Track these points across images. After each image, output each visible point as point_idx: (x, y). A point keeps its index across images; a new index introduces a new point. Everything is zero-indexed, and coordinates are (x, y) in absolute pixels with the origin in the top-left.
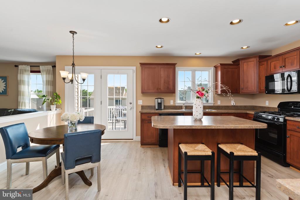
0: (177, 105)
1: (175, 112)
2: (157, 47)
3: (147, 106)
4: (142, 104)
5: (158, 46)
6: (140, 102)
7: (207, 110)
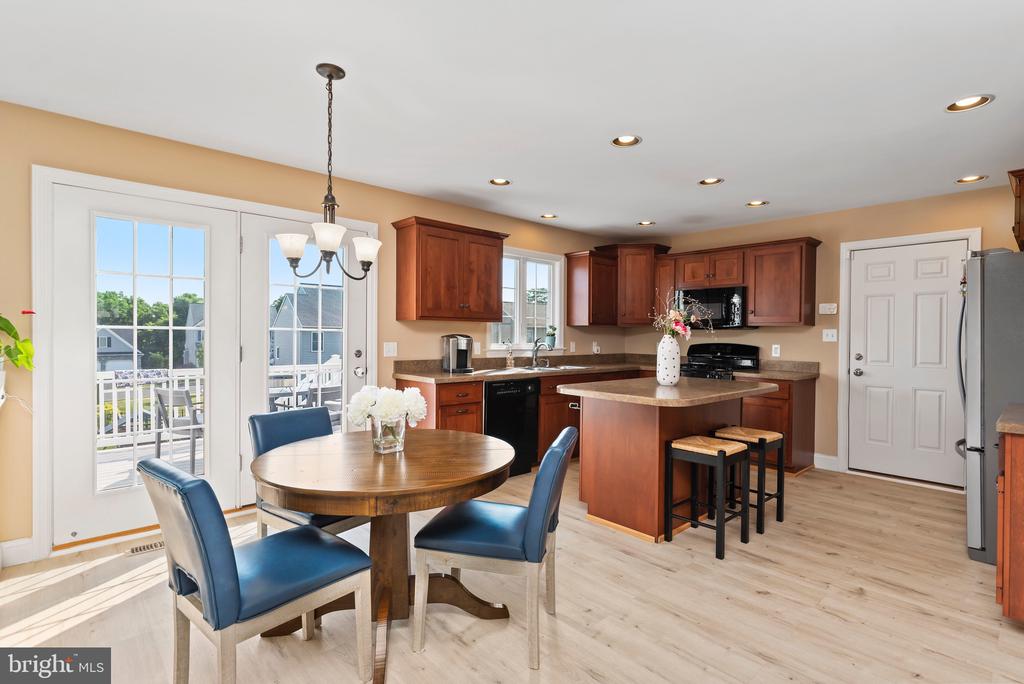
0: (489, 356)
1: (497, 376)
2: (492, 182)
3: (413, 361)
4: (396, 355)
5: (496, 181)
6: (391, 351)
7: (562, 368)
